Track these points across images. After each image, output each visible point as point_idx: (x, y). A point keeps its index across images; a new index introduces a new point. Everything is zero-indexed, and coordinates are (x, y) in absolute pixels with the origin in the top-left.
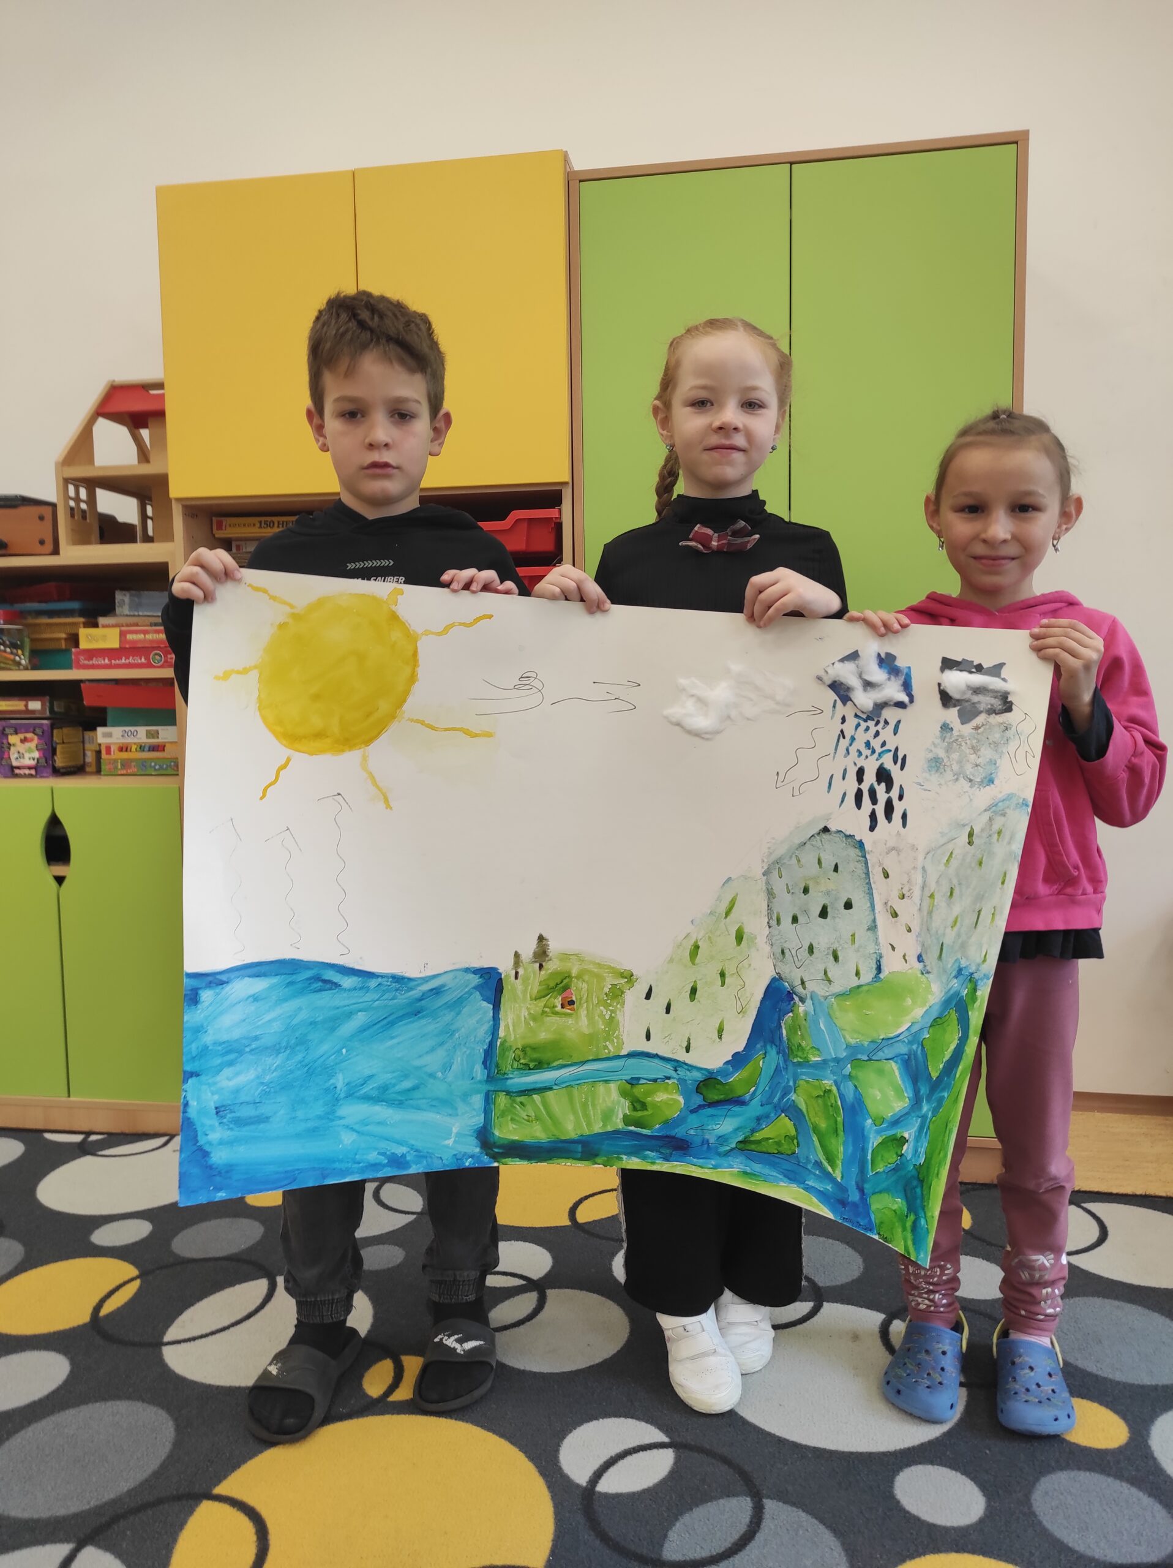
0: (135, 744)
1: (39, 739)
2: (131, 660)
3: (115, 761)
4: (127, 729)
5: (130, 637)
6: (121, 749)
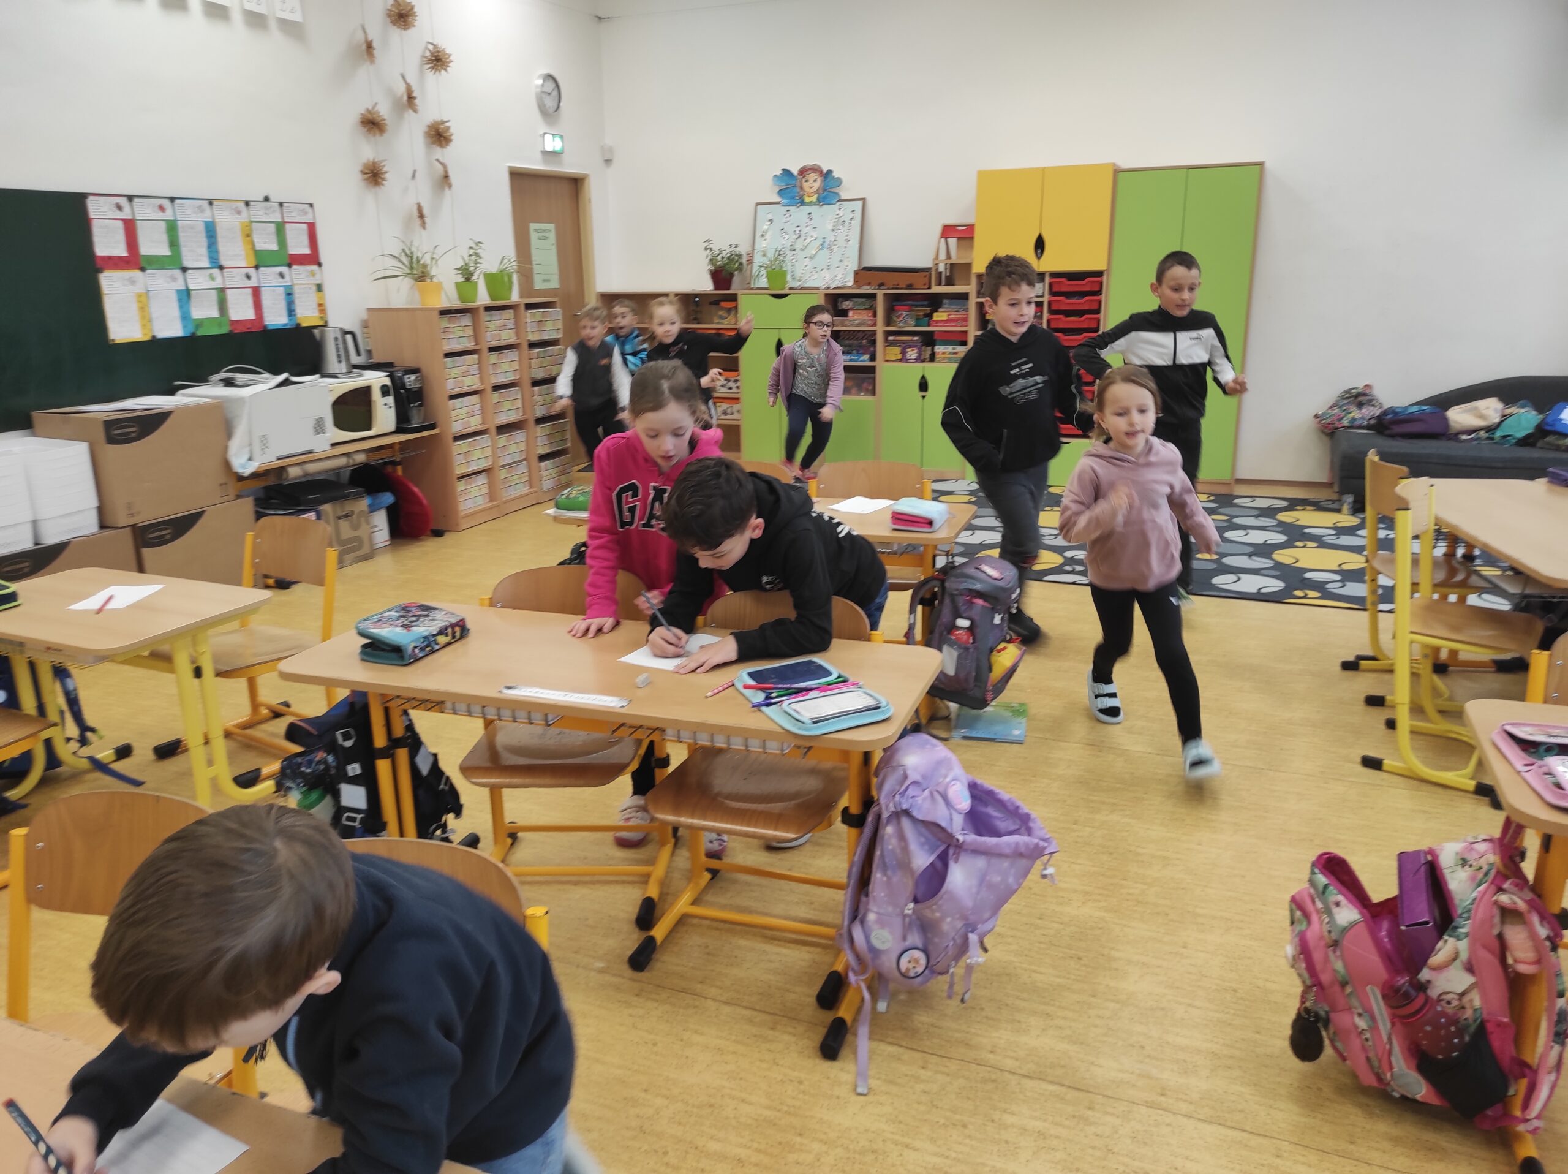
0: (947, 352)
2: (953, 324)
3: (939, 357)
4: (946, 347)
5: (951, 316)
6: (942, 353)
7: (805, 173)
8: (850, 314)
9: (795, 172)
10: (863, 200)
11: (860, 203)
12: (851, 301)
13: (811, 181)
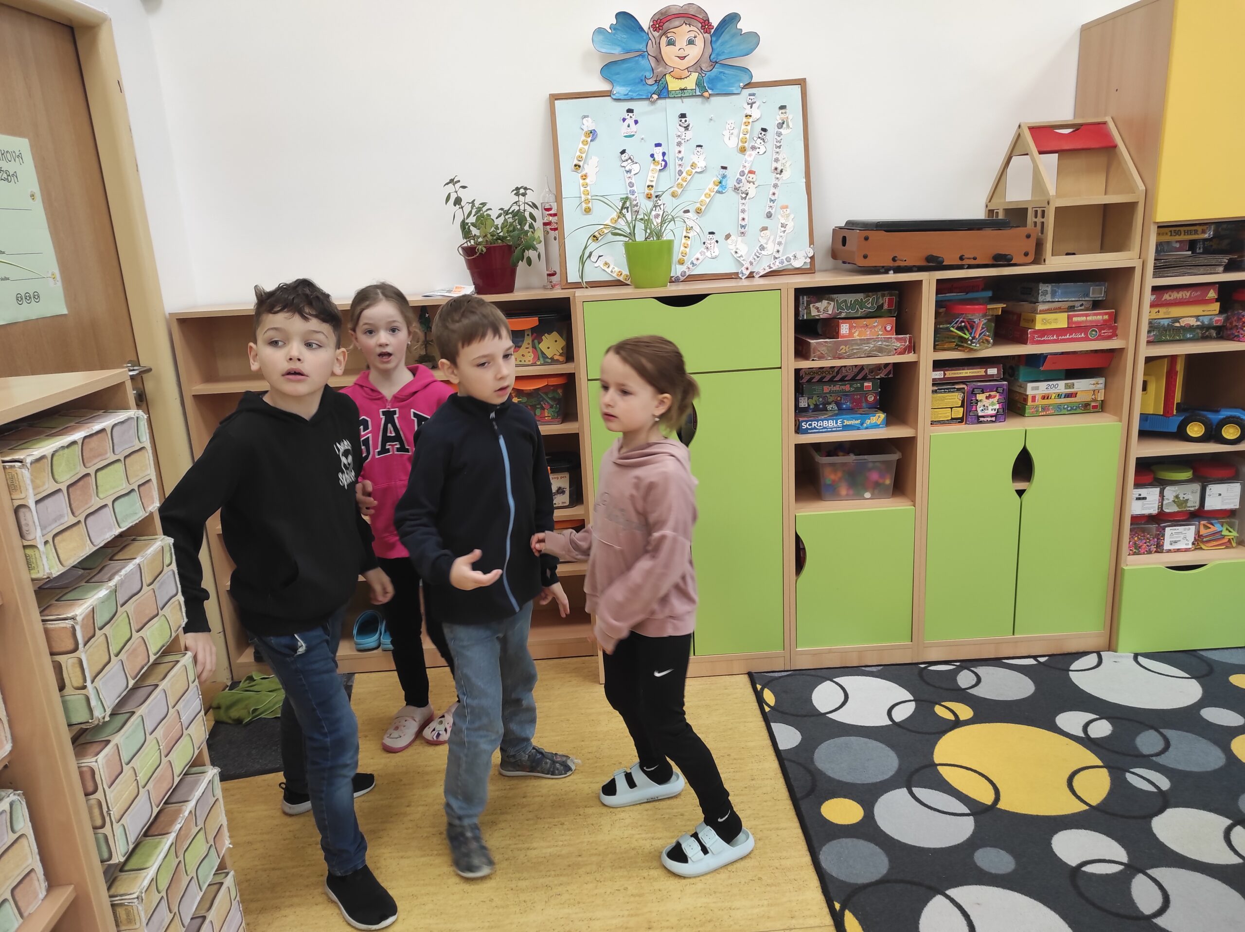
0: (1054, 393)
1: (1000, 395)
2: (1073, 336)
3: (1037, 407)
4: (1050, 383)
5: (1075, 319)
6: (1043, 398)
7: (666, 26)
8: (844, 329)
9: (645, 22)
10: (801, 83)
11: (797, 89)
12: (832, 300)
13: (682, 42)
